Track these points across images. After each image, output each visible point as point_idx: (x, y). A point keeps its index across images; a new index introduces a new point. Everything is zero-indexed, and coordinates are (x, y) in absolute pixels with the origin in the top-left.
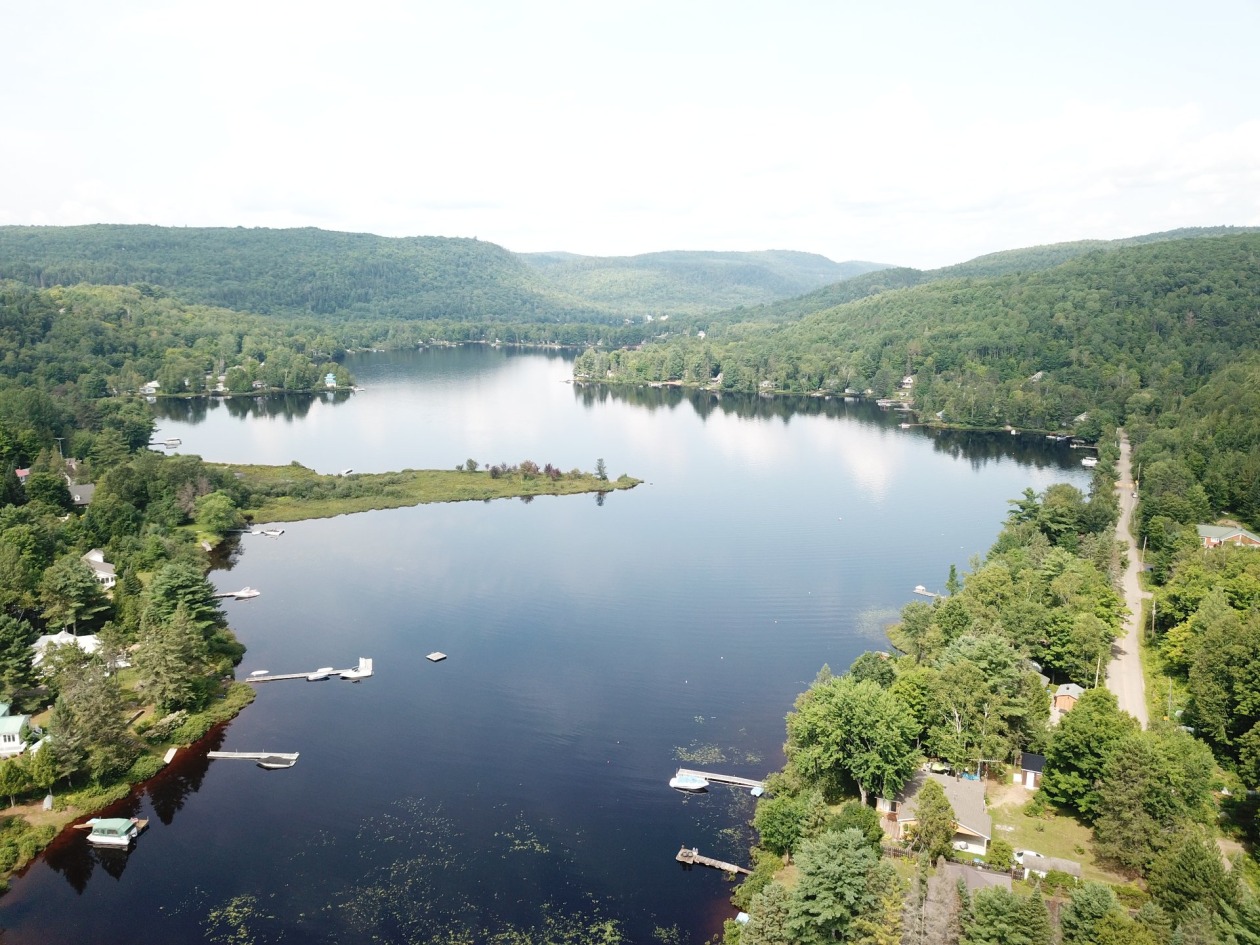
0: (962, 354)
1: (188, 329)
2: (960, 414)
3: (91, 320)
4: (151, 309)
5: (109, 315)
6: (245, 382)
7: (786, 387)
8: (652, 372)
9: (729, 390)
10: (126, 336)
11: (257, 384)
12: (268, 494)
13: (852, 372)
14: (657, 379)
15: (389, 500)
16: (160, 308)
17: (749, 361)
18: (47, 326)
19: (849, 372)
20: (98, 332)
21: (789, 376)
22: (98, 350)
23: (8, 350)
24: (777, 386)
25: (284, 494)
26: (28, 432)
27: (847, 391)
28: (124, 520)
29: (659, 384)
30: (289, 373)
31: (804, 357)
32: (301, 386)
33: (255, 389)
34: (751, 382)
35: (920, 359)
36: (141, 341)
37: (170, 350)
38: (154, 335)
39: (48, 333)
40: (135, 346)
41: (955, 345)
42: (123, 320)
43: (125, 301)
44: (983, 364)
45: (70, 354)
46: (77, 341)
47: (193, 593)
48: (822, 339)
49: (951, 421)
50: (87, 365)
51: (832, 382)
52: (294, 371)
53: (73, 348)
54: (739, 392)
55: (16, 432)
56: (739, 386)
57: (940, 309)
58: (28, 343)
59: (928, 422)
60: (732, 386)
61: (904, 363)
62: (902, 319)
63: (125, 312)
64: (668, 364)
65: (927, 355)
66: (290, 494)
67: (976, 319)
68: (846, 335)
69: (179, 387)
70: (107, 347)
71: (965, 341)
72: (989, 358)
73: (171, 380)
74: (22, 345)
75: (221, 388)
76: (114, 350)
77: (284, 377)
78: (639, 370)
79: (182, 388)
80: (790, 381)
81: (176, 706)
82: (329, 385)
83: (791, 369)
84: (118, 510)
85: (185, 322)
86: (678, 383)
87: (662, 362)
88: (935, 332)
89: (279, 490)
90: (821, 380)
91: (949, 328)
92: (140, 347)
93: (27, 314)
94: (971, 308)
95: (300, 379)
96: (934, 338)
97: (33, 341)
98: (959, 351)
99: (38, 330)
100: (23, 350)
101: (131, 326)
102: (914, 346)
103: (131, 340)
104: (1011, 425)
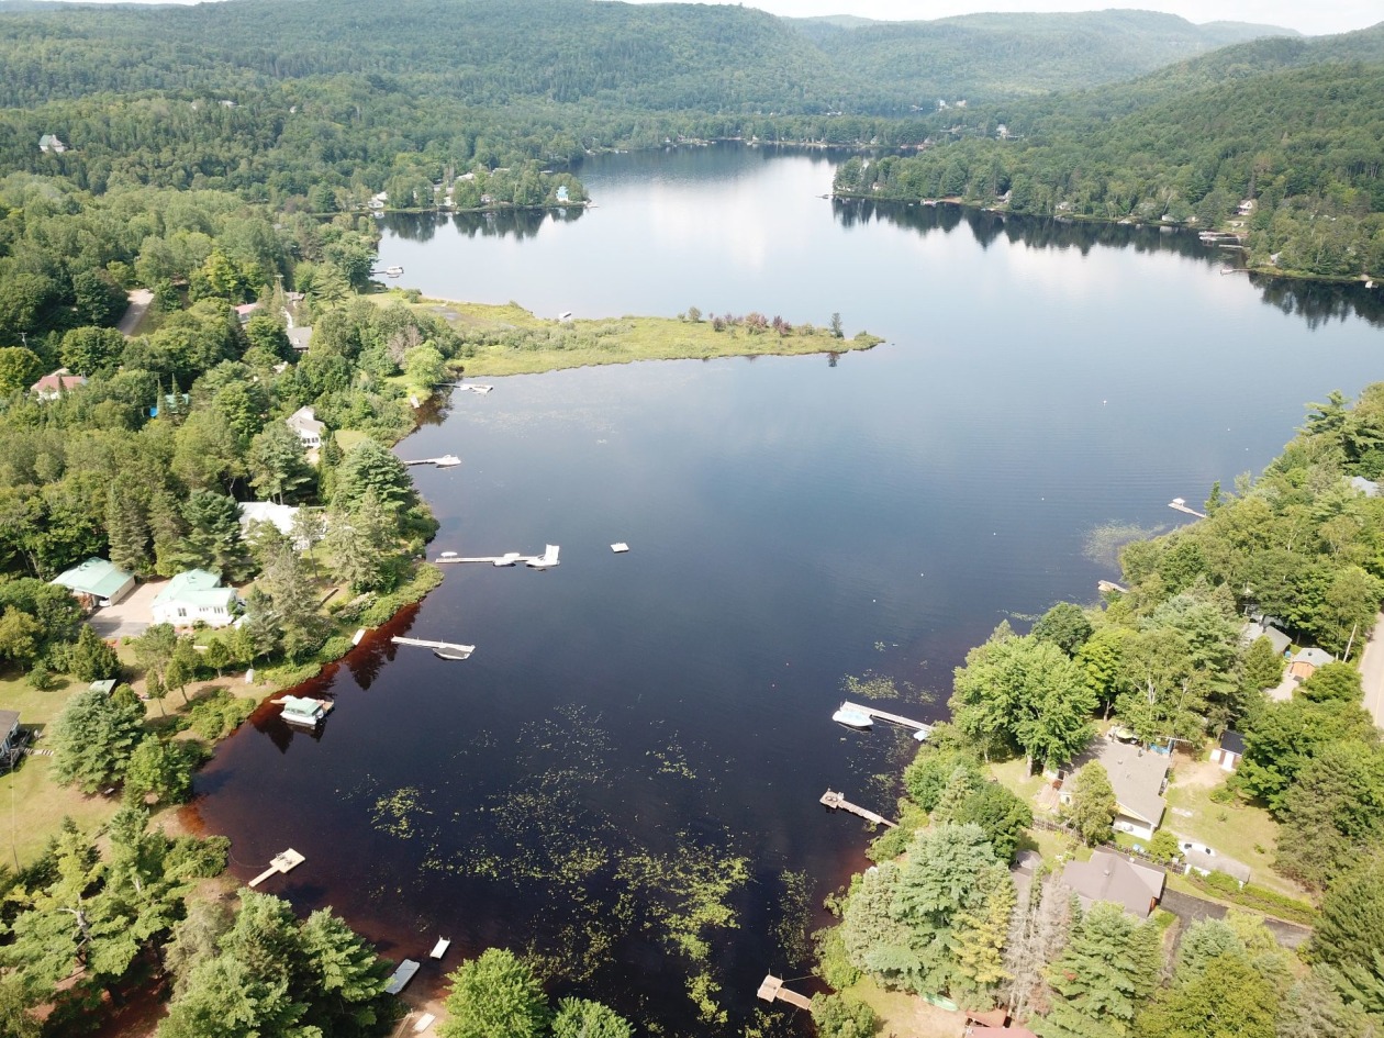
0: (1326, 171)
1: (419, 130)
2: (1302, 259)
3: (320, 121)
4: (381, 106)
5: (340, 114)
6: (473, 197)
7: (1089, 210)
8: (926, 187)
9: (1017, 212)
10: (356, 140)
11: (486, 198)
12: (481, 343)
13: (1174, 194)
14: (931, 196)
15: (604, 355)
16: (391, 105)
17: (1046, 176)
18: (278, 130)
19: (1168, 195)
20: (328, 134)
21: (1092, 198)
22: (328, 157)
23: (242, 158)
24: (1077, 210)
25: (497, 343)
26: (252, 265)
27: (1164, 218)
28: (336, 373)
29: (933, 203)
30: (519, 186)
31: (1117, 172)
32: (531, 201)
33: (484, 204)
34: (1045, 203)
35: (1269, 177)
36: (372, 145)
37: (400, 155)
38: (384, 137)
39: (280, 137)
40: (365, 151)
41: (1319, 159)
42: (353, 120)
43: (355, 97)
44: (1354, 185)
45: (301, 161)
46: (307, 146)
47: (385, 473)
48: (1145, 146)
49: (1289, 267)
50: (317, 174)
51: (1146, 206)
52: (524, 183)
53: (303, 153)
54: (1029, 215)
55: (241, 265)
56: (1030, 209)
57: (1309, 108)
58: (260, 150)
59: (1258, 266)
60: (1021, 208)
61: (1247, 181)
62: (1255, 120)
63: (355, 110)
64: (947, 176)
65: (1278, 173)
66: (503, 343)
67: (1356, 122)
68: (1177, 142)
69: (407, 201)
70: (337, 152)
71: (1334, 153)
72: (1363, 177)
73: (399, 193)
74: (254, 151)
75: (449, 202)
76: (345, 155)
77: (513, 190)
78: (911, 184)
79: (410, 202)
80: (1094, 204)
81: (366, 588)
82: (561, 200)
83: (1097, 188)
84: (331, 362)
85: (416, 121)
86: (957, 200)
87: (940, 175)
88: (1297, 139)
89: (492, 338)
90: (1134, 203)
91: (1316, 134)
92: (370, 150)
93: (259, 116)
94: (1352, 106)
95: (530, 193)
96: (1293, 148)
97: (266, 147)
98: (1323, 166)
99: (270, 133)
100: (256, 158)
101: (361, 126)
102: (1263, 159)
103: (362, 143)
104: (1368, 274)
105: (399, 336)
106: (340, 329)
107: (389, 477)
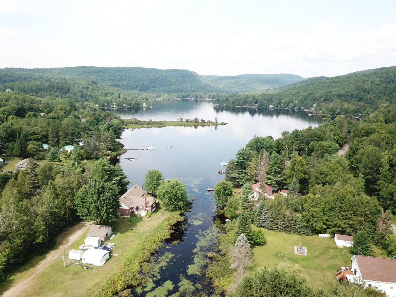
0: (333, 97)
1: (105, 92)
2: (327, 111)
3: (80, 89)
4: (95, 86)
5: (85, 88)
6: (121, 104)
7: (277, 107)
8: (237, 103)
9: (260, 108)
10: (89, 93)
11: (124, 105)
12: (129, 123)
13: (297, 102)
14: (238, 105)
15: (160, 126)
16: (98, 86)
17: (266, 99)
18: (69, 90)
19: (296, 102)
20: (82, 92)
21: (278, 104)
22: (82, 97)
23: (59, 95)
24: (275, 107)
25: (132, 124)
26: (69, 108)
27: (295, 108)
29: (239, 107)
30: (133, 102)
31: (284, 98)
32: (136, 106)
33: (124, 106)
34: (266, 105)
35: (319, 98)
36: (93, 95)
37: (101, 97)
38: (96, 93)
39: (69, 92)
40: (91, 96)
41: (331, 94)
42: (88, 89)
43: (88, 84)
44: (339, 100)
45: (75, 97)
46: (76, 94)
48: (290, 94)
49: (324, 113)
50: (79, 100)
51: (291, 105)
52: (134, 101)
53: (75, 96)
54: (263, 108)
55: (66, 108)
56: (263, 106)
57: (328, 85)
58: (64, 94)
59: (317, 114)
60: (261, 106)
61: (314, 100)
62: (316, 88)
63: (89, 87)
64: (242, 100)
65: (322, 97)
66: (134, 124)
67: (339, 87)
68: (298, 93)
69: (103, 105)
70: (84, 96)
71: (334, 93)
72: (341, 98)
73: (101, 103)
74: (63, 94)
75: (115, 106)
76: (86, 97)
77: (132, 103)
78: (233, 103)
79: (104, 106)
80: (278, 105)
81: (110, 149)
82: (144, 106)
83: (279, 101)
84: (93, 121)
85: (105, 90)
86: (245, 106)
87: (240, 100)
88: (325, 91)
89: (131, 122)
90: (288, 104)
91: (329, 90)
92: (93, 96)
93: (64, 86)
94: (338, 84)
95: (136, 104)
96: (325, 93)
97: (65, 94)
98: (332, 96)
99: (66, 91)
100: (63, 96)
101: (90, 91)
102: (318, 95)
103: (90, 94)
104: (343, 115)
105: (109, 118)
106: (94, 116)
107: (114, 129)
